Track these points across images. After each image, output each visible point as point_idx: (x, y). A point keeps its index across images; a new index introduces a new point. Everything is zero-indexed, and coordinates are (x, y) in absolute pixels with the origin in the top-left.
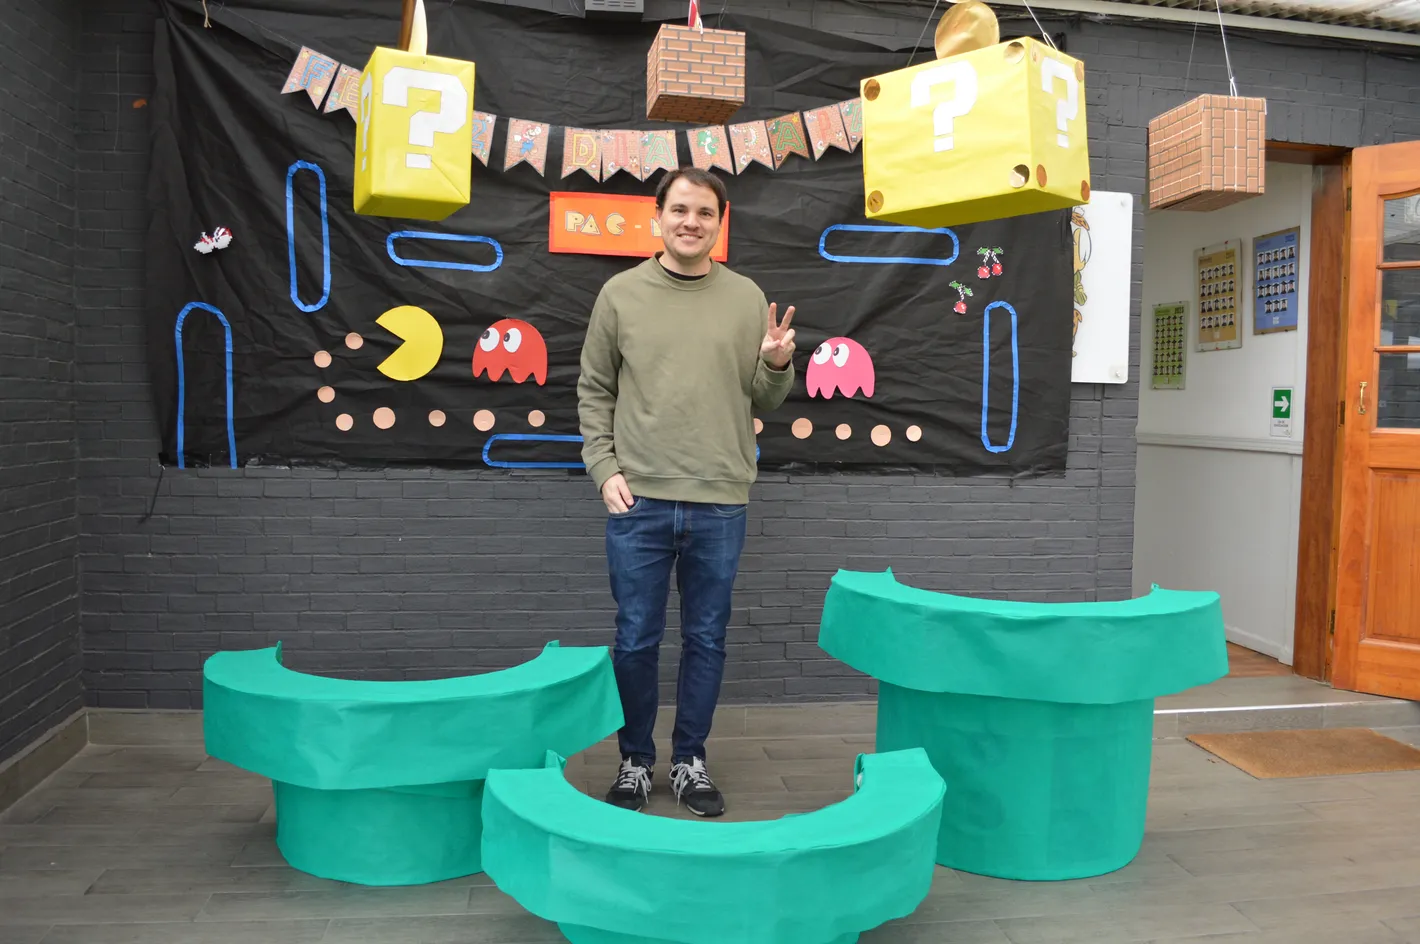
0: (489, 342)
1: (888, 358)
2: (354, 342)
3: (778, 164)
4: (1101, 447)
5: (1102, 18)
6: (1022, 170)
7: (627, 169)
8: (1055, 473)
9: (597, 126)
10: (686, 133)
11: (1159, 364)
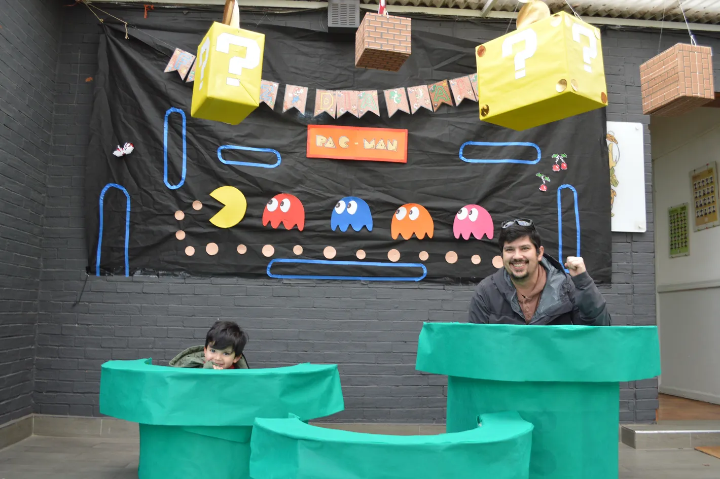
0: (272, 206)
1: (501, 217)
2: (197, 206)
3: (435, 109)
4: (632, 270)
5: (618, 28)
6: (563, 82)
7: (351, 112)
8: (605, 286)
9: (334, 89)
10: (383, 93)
11: (673, 243)
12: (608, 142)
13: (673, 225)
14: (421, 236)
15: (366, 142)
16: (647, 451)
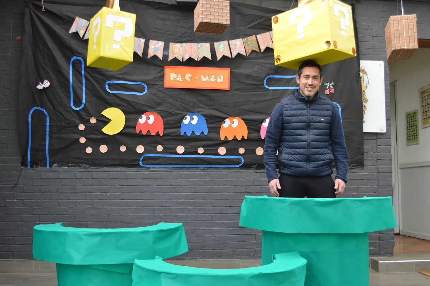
0: (142, 120)
2: (93, 121)
3: (248, 54)
4: (377, 157)
6: (328, 42)
7: (192, 57)
8: (360, 168)
9: (181, 42)
10: (213, 44)
11: (409, 135)
12: (361, 74)
13: (409, 124)
14: (239, 138)
15: (203, 77)
16: (386, 274)
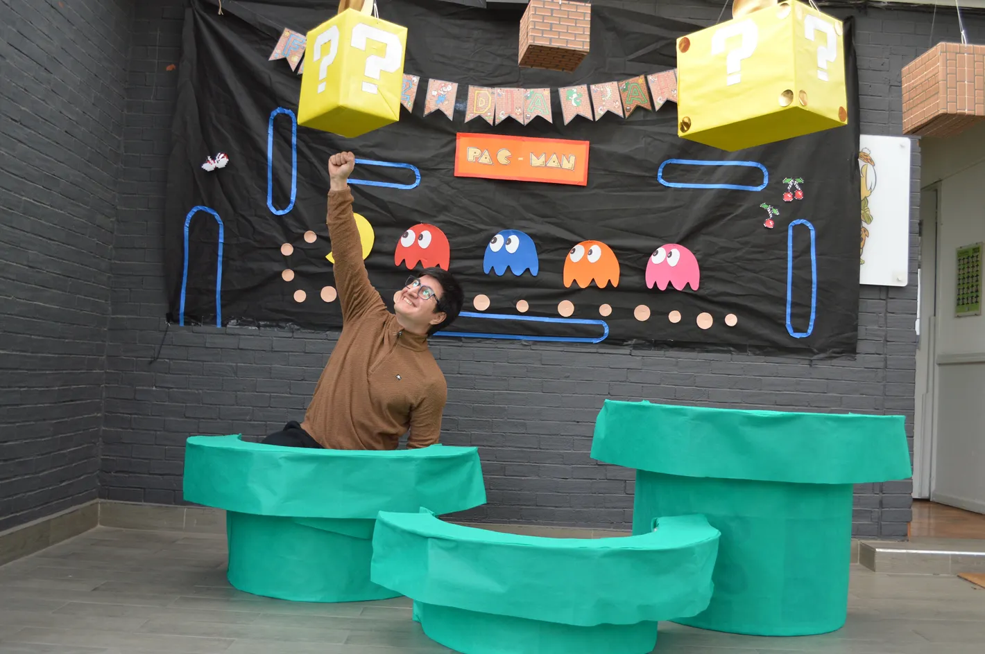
0: (407, 241)
1: (711, 261)
2: (310, 238)
3: (627, 114)
4: (886, 335)
5: (884, 5)
6: (789, 93)
7: (513, 116)
8: (848, 356)
9: (492, 85)
10: (558, 91)
11: (961, 296)
12: (861, 163)
13: (962, 272)
14: (602, 284)
15: (534, 158)
16: (890, 576)
